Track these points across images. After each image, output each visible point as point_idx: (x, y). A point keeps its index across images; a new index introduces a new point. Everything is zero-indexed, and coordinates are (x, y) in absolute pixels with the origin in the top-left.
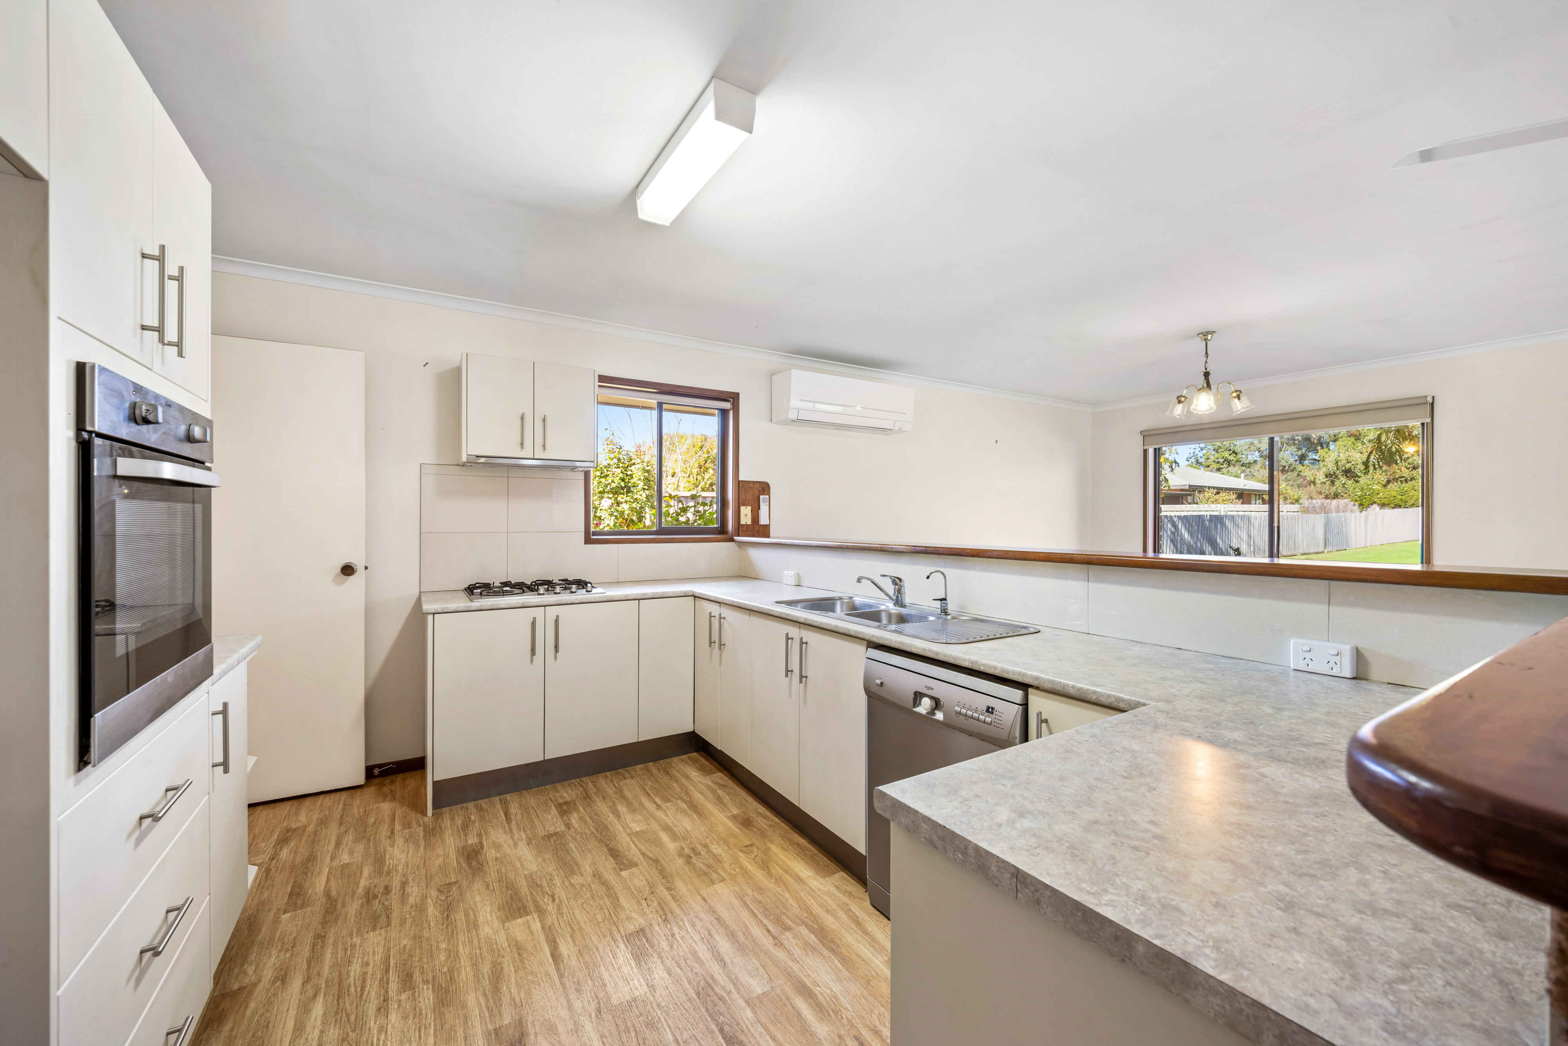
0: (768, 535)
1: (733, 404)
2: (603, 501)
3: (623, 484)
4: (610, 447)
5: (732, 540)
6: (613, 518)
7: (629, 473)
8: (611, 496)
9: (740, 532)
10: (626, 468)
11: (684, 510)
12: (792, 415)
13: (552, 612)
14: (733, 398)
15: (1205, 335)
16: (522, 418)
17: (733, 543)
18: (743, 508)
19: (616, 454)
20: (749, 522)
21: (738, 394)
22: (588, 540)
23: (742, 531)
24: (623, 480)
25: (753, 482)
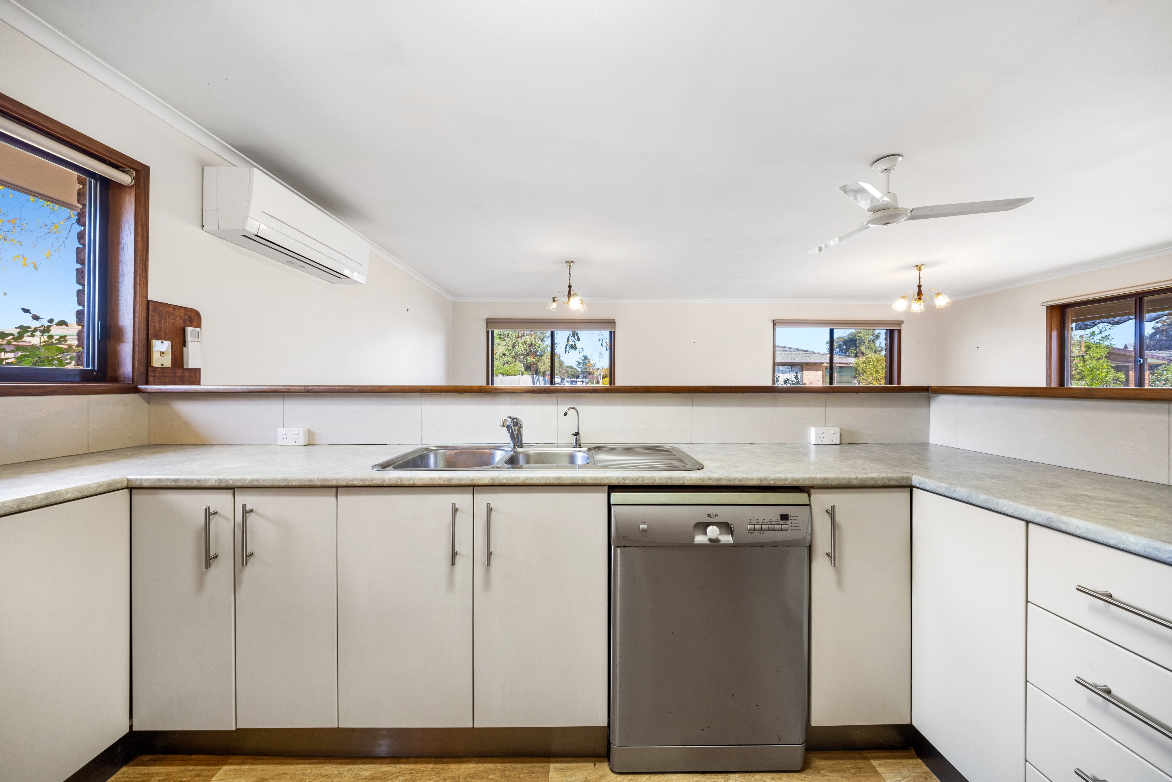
0: (199, 383)
1: (136, 179)
5: (134, 390)
9: (151, 379)
12: (253, 226)
14: (137, 170)
15: (570, 262)
17: (135, 396)
18: (153, 343)
20: (167, 363)
21: (148, 166)
23: (154, 376)
25: (175, 307)
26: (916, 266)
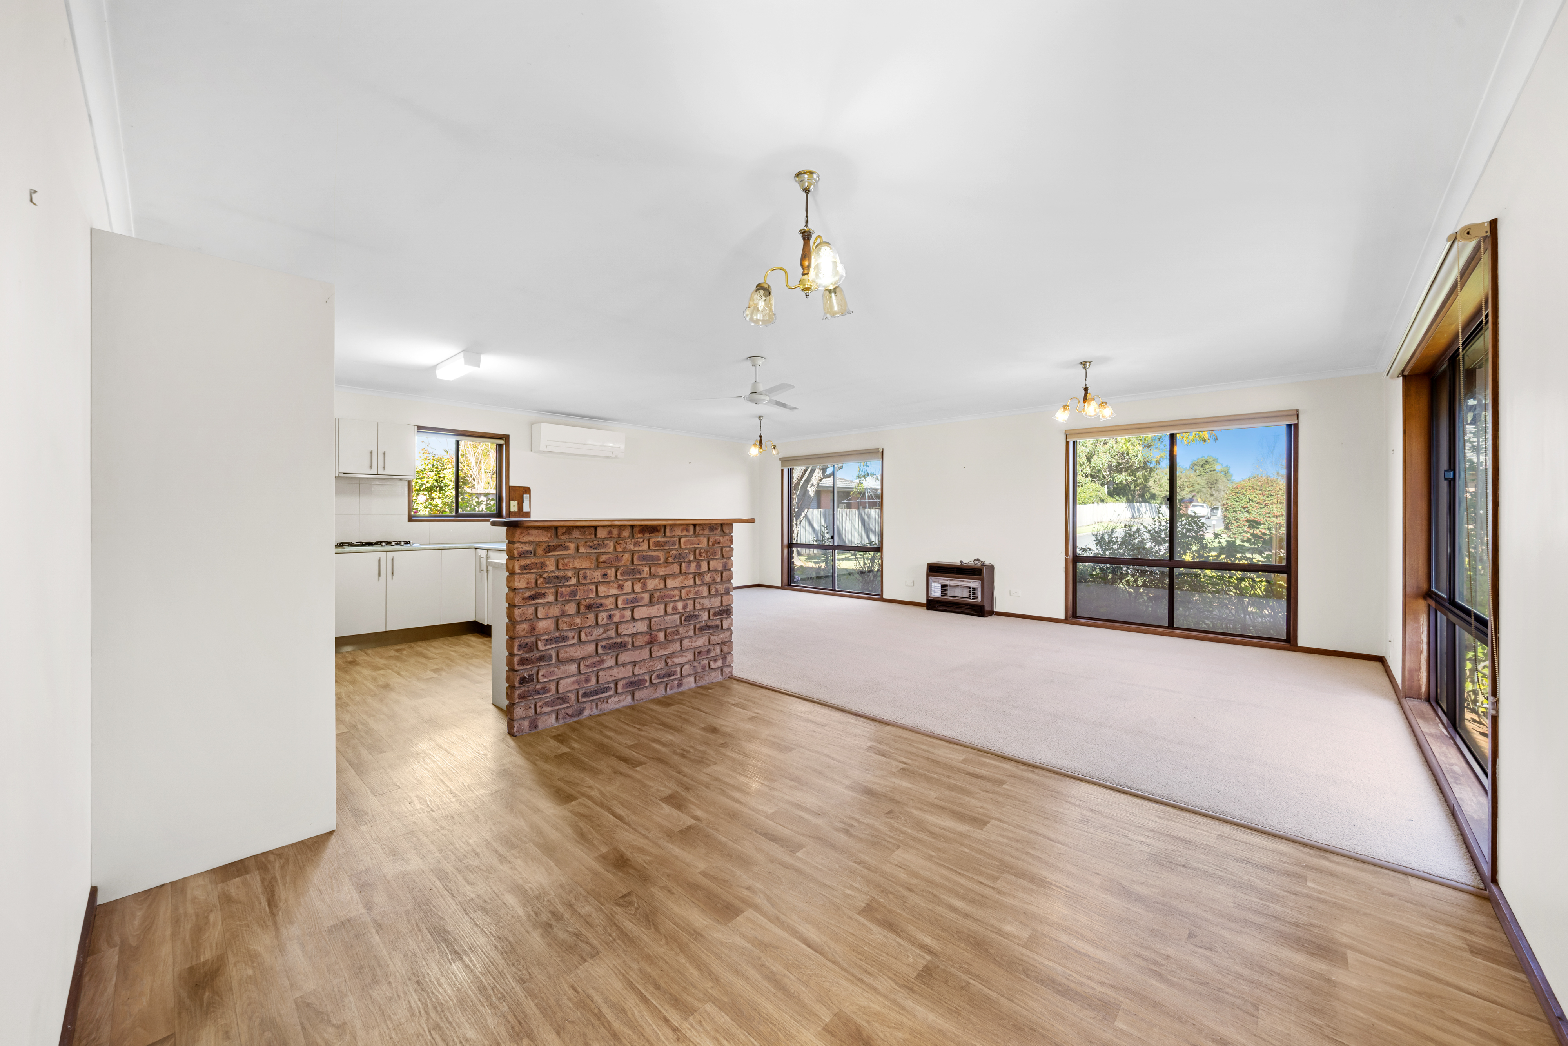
1: (505, 441)
2: (419, 497)
3: (436, 484)
4: (426, 455)
6: (428, 510)
7: (441, 476)
8: (426, 493)
9: (510, 516)
10: (438, 472)
11: (479, 503)
12: (542, 449)
13: (390, 555)
14: (506, 438)
16: (371, 453)
18: (512, 502)
19: (431, 461)
20: (516, 510)
21: (509, 436)
22: (410, 520)
23: (512, 515)
24: (436, 481)
25: (519, 487)
26: (1081, 363)
